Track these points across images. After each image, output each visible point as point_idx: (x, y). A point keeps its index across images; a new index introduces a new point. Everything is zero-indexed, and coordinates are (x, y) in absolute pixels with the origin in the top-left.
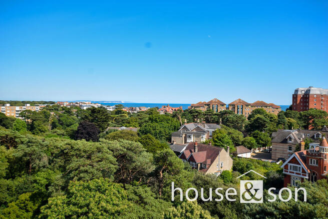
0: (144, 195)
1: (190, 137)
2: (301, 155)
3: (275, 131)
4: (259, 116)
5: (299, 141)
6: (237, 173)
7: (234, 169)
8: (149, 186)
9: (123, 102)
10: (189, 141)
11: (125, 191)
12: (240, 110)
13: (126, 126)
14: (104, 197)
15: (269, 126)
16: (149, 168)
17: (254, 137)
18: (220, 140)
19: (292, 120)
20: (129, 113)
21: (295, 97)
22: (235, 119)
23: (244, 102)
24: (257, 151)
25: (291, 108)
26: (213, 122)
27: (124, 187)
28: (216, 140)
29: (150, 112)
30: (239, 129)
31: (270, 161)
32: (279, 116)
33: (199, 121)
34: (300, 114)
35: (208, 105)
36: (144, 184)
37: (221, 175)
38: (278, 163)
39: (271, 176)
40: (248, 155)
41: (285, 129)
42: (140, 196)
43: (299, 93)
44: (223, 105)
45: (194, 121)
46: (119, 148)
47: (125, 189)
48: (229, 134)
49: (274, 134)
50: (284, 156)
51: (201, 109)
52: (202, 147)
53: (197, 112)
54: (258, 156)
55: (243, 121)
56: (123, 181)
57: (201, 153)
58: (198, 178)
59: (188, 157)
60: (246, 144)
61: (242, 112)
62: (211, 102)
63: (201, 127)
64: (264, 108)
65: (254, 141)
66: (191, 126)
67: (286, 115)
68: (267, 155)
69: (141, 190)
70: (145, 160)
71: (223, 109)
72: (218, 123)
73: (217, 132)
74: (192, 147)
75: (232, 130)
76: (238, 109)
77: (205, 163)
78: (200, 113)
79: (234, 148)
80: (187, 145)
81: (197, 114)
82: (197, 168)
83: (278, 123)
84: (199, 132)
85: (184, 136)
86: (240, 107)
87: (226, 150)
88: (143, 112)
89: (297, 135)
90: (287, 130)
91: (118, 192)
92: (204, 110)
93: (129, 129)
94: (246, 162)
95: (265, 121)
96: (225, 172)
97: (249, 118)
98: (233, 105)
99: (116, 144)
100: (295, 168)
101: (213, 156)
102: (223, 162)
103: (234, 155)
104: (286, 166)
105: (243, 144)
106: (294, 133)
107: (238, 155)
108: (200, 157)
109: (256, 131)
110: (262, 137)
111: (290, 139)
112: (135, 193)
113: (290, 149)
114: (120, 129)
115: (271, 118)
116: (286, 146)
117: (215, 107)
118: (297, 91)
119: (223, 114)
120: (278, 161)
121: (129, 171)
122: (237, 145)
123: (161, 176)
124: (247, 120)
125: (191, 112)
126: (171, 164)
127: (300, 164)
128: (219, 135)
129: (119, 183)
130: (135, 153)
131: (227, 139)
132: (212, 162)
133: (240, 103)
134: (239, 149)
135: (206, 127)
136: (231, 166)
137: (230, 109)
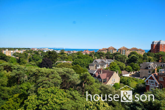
0: (75, 95)
1: (98, 66)
2: (155, 75)
3: (142, 63)
4: (133, 55)
5: (154, 68)
6: (122, 84)
7: (121, 82)
8: (78, 91)
9: (64, 48)
10: (98, 68)
11: (66, 93)
12: (124, 52)
13: (66, 61)
14: (55, 96)
15: (139, 60)
16: (78, 82)
17: (131, 66)
18: (113, 67)
19: (151, 57)
20: (67, 54)
21: (152, 45)
22: (121, 57)
23: (126, 48)
24: (132, 73)
25: (150, 51)
26: (110, 58)
27: (65, 91)
28: (112, 67)
29: (78, 54)
30: (123, 62)
31: (139, 78)
32: (144, 55)
33: (103, 58)
34: (155, 54)
35: (108, 50)
36: (75, 90)
37: (114, 85)
38: (143, 79)
39: (140, 86)
40: (128, 75)
41: (147, 62)
42: (73, 96)
43: (155, 43)
44: (115, 50)
45: (100, 58)
46: (62, 72)
47: (66, 92)
48: (118, 64)
49: (141, 65)
50: (146, 76)
51: (104, 52)
52: (104, 71)
53: (102, 53)
54: (133, 76)
55: (125, 58)
56: (65, 88)
57: (104, 74)
58: (102, 87)
59: (97, 76)
60: (127, 69)
61: (125, 53)
62: (109, 48)
63: (104, 61)
64: (136, 51)
65: (131, 68)
66: (99, 61)
67: (148, 55)
68: (138, 75)
69: (73, 93)
70: (75, 77)
71: (115, 52)
72: (112, 59)
73: (112, 63)
74: (99, 71)
75: (119, 63)
76: (123, 52)
77: (106, 79)
78: (103, 54)
79: (121, 72)
80: (97, 70)
81: (102, 54)
82: (102, 82)
83: (144, 59)
84: (103, 64)
85: (95, 65)
86: (124, 51)
87: (117, 73)
88: (74, 53)
89: (153, 65)
90: (148, 63)
91: (62, 93)
92: (105, 52)
93: (67, 62)
94: (127, 79)
95: (136, 58)
96: (116, 84)
97: (128, 56)
98: (120, 50)
99: (61, 70)
100: (152, 82)
101: (110, 75)
102: (115, 79)
103: (120, 75)
104: (147, 81)
105: (125, 69)
106: (152, 64)
107: (123, 75)
108: (103, 76)
109: (132, 63)
110: (135, 66)
111: (150, 67)
112: (71, 94)
113: (149, 72)
114: (63, 62)
115: (140, 56)
116: (147, 71)
117: (111, 51)
118: (153, 42)
119: (115, 54)
120: (143, 78)
121: (67, 83)
122: (122, 70)
123: (84, 86)
124: (127, 57)
125: (99, 53)
126: (88, 80)
127: (154, 80)
128: (113, 65)
129: (62, 89)
130: (70, 74)
131: (117, 67)
132: (109, 79)
133: (124, 48)
134: (123, 72)
135: (106, 61)
136: (119, 81)
137: (119, 52)
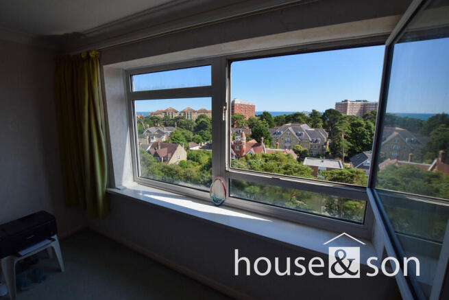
1: (153, 138)
4: (203, 119)
6: (190, 161)
7: (188, 158)
10: (152, 141)
12: (189, 116)
17: (200, 135)
18: (176, 139)
22: (186, 122)
23: (192, 110)
24: (203, 145)
26: (171, 125)
28: (174, 138)
30: (190, 129)
33: (159, 125)
35: (165, 112)
37: (179, 164)
40: (197, 148)
44: (176, 112)
45: (155, 125)
48: (183, 134)
51: (160, 115)
52: (163, 145)
53: (156, 118)
54: (204, 148)
55: (192, 123)
57: (163, 149)
58: (165, 167)
59: (153, 153)
60: (195, 140)
61: (191, 117)
62: (167, 110)
63: (162, 130)
65: (200, 138)
66: (153, 130)
68: (209, 147)
71: (177, 115)
72: (174, 126)
73: (174, 133)
74: (155, 146)
75: (185, 131)
77: (166, 157)
78: (159, 119)
79: (187, 144)
80: (151, 144)
81: (156, 120)
82: (161, 161)
84: (160, 134)
85: (148, 137)
86: (189, 113)
87: (182, 146)
92: (162, 116)
94: (196, 153)
95: (207, 123)
96: (181, 161)
97: (196, 121)
98: (184, 112)
101: (172, 151)
102: (180, 155)
103: (187, 149)
105: (193, 140)
107: (190, 149)
108: (163, 152)
109: (202, 131)
110: (206, 134)
117: (171, 114)
119: (177, 119)
122: (189, 141)
124: (195, 123)
125: (152, 119)
128: (176, 135)
132: (172, 155)
134: (190, 144)
135: (165, 130)
136: (186, 157)
137: (182, 115)
